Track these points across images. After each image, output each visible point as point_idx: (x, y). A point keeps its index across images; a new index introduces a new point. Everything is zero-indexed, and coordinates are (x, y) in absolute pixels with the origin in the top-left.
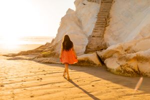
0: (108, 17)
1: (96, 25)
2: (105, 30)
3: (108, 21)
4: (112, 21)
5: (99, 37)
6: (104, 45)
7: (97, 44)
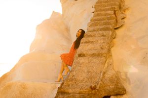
0: (120, 7)
1: (91, 26)
2: (114, 37)
3: (122, 16)
4: (131, 17)
5: (99, 55)
6: (111, 81)
7: (91, 78)
